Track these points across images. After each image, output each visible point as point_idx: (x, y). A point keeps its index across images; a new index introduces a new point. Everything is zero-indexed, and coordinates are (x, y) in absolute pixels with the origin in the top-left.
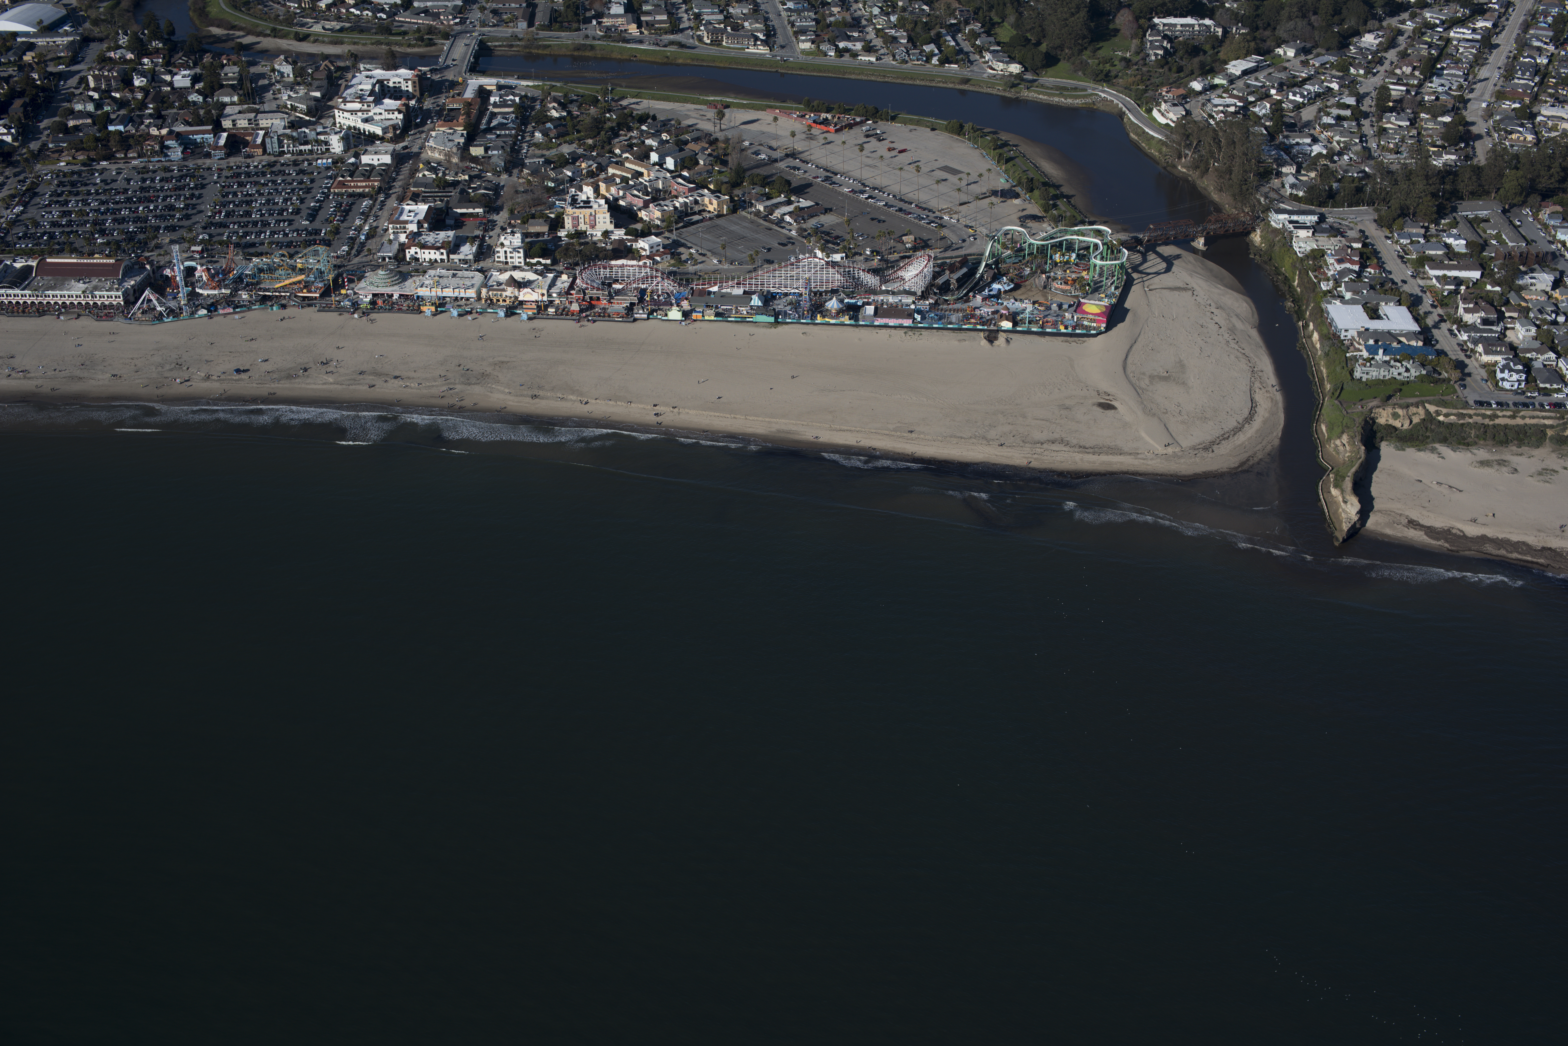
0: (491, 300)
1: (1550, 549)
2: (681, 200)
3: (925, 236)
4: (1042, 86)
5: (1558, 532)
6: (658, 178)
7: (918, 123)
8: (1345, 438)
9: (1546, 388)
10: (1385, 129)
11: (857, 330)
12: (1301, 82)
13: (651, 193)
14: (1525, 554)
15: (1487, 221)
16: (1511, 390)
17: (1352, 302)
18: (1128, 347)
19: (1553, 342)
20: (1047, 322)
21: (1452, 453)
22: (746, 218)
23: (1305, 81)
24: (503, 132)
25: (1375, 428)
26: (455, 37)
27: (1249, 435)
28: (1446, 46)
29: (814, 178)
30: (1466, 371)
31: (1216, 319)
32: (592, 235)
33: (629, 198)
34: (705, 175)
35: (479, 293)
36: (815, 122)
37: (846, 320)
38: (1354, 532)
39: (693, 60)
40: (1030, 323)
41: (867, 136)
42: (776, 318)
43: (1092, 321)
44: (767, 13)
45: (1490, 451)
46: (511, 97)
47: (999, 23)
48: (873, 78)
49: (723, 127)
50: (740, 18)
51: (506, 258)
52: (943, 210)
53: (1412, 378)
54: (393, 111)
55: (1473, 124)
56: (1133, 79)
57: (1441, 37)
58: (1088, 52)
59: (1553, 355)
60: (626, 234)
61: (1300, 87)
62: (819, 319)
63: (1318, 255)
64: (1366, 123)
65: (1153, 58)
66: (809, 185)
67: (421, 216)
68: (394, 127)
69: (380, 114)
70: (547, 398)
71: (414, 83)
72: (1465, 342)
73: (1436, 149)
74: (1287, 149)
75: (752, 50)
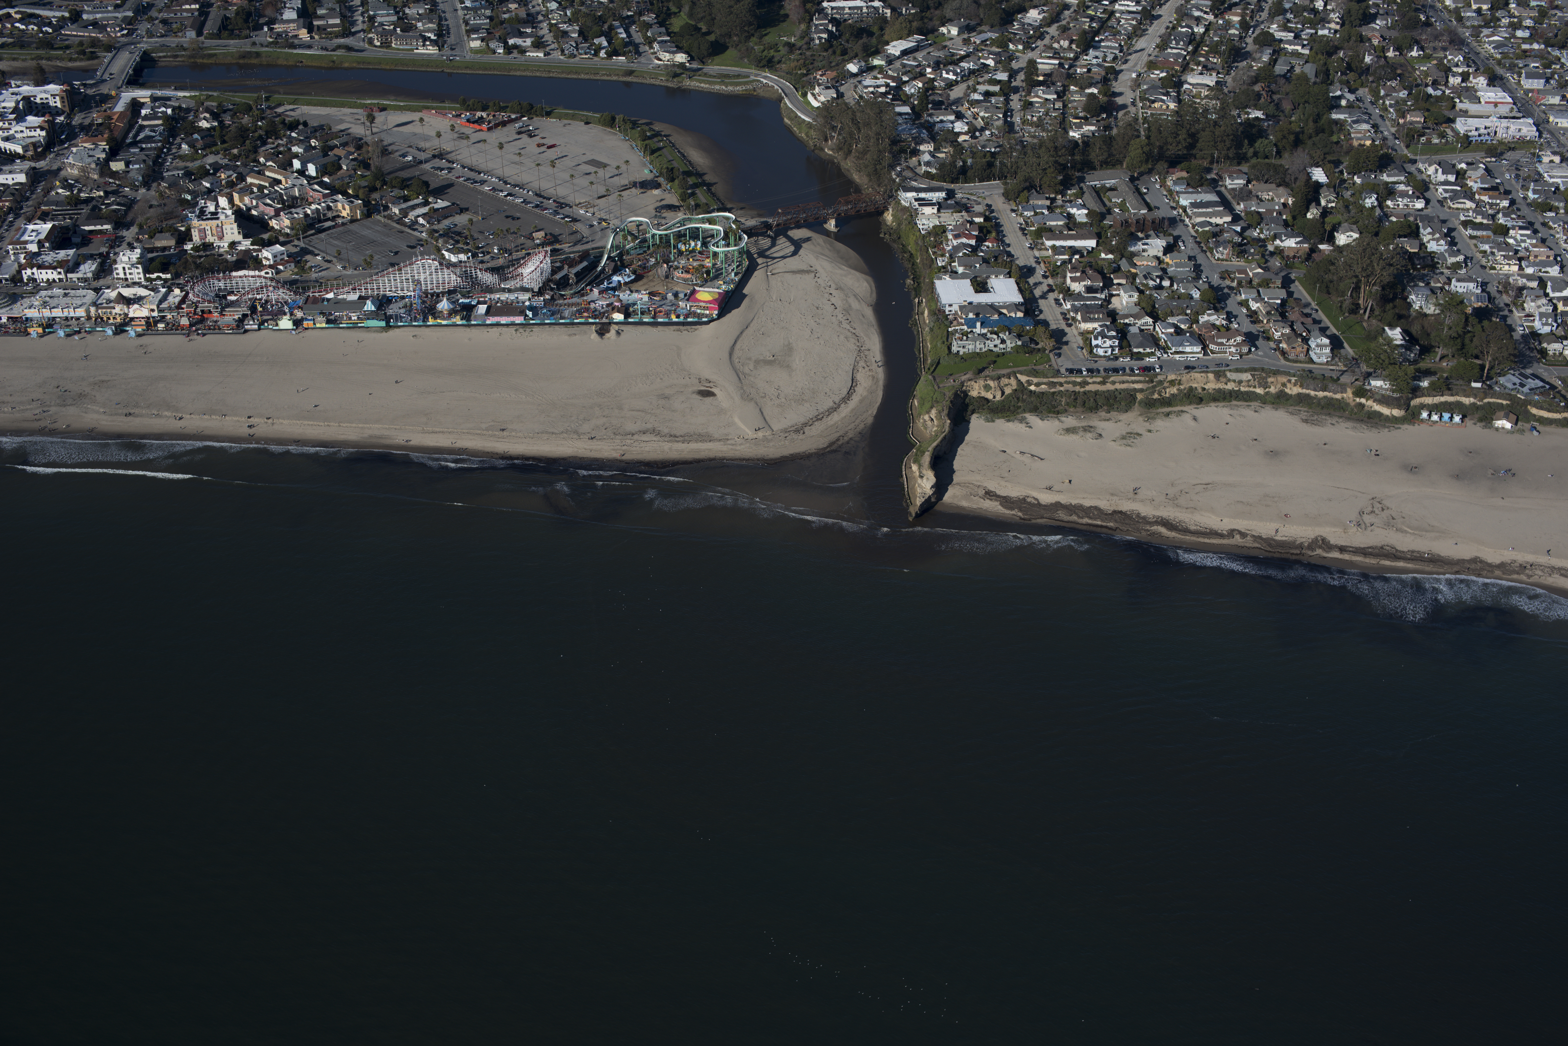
0: (102, 319)
1: (1121, 512)
2: (313, 207)
3: (557, 231)
4: (705, 75)
5: (1131, 495)
6: (294, 185)
7: (573, 117)
8: (934, 412)
9: (1139, 352)
10: (1031, 104)
11: (468, 330)
12: (958, 60)
13: (288, 200)
14: (1095, 519)
15: (1112, 189)
16: (1105, 357)
17: (963, 276)
18: (738, 333)
19: (1154, 307)
20: (660, 312)
21: (1040, 421)
22: (380, 221)
23: (962, 58)
24: (149, 145)
25: (967, 400)
26: (118, 49)
27: (843, 415)
28: (1109, 19)
29: (457, 178)
30: (1065, 339)
31: (833, 300)
32: (219, 247)
33: (262, 207)
34: (347, 180)
35: (88, 311)
36: (468, 121)
37: (457, 320)
38: (928, 506)
39: (359, 63)
40: (642, 313)
41: (519, 133)
42: (388, 322)
43: (705, 308)
44: (444, 12)
45: (1079, 418)
46: (163, 109)
47: (675, 13)
48: (538, 74)
49: (374, 130)
50: (415, 19)
51: (125, 274)
52: (580, 203)
53: (1008, 350)
54: (35, 128)
55: (1121, 94)
56: (796, 63)
57: (1105, 10)
58: (754, 39)
59: (1150, 320)
60: (252, 244)
61: (957, 64)
62: (431, 321)
63: (939, 231)
64: (1015, 97)
65: (817, 42)
66: (451, 185)
67: (42, 236)
68: (35, 145)
69: (22, 131)
70: (141, 416)
71: (62, 98)
72: (1068, 310)
73: (1078, 121)
74: (931, 127)
75: (421, 51)
